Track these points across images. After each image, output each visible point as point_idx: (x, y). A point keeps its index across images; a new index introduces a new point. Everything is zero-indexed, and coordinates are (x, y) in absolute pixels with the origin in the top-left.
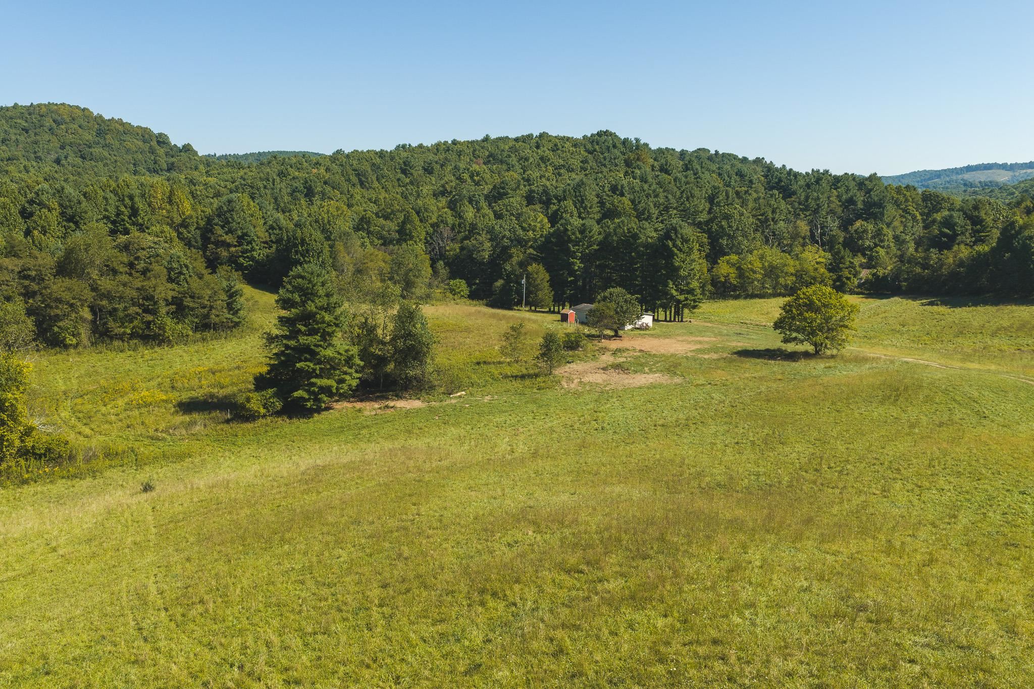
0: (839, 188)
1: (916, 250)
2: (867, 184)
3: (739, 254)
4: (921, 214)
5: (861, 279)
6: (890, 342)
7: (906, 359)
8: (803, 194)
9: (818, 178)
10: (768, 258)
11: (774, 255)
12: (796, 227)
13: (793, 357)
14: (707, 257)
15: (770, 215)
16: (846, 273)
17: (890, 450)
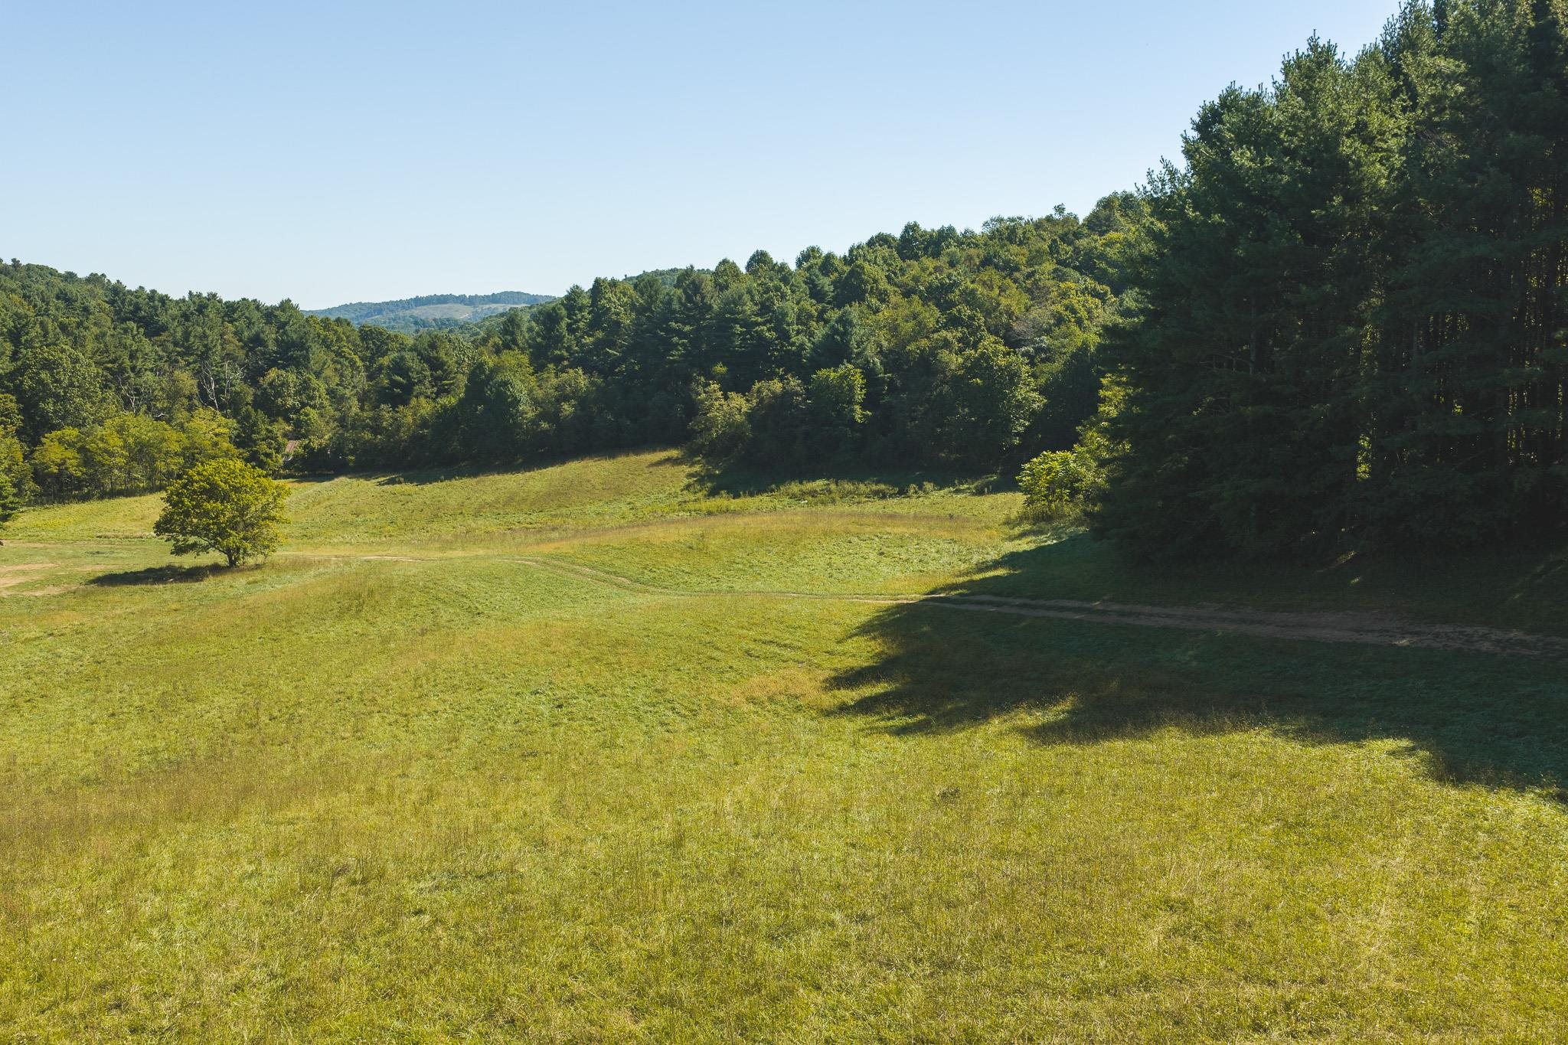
0: (236, 320)
1: (362, 409)
2: (281, 315)
3: (79, 426)
4: (362, 359)
5: (288, 455)
6: (342, 540)
7: (365, 558)
8: (179, 329)
9: (201, 306)
10: (132, 431)
11: (142, 426)
12: (174, 381)
13: (195, 574)
14: (19, 433)
15: (127, 363)
16: (263, 447)
17: (357, 678)
